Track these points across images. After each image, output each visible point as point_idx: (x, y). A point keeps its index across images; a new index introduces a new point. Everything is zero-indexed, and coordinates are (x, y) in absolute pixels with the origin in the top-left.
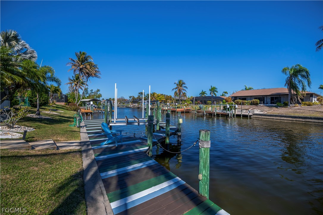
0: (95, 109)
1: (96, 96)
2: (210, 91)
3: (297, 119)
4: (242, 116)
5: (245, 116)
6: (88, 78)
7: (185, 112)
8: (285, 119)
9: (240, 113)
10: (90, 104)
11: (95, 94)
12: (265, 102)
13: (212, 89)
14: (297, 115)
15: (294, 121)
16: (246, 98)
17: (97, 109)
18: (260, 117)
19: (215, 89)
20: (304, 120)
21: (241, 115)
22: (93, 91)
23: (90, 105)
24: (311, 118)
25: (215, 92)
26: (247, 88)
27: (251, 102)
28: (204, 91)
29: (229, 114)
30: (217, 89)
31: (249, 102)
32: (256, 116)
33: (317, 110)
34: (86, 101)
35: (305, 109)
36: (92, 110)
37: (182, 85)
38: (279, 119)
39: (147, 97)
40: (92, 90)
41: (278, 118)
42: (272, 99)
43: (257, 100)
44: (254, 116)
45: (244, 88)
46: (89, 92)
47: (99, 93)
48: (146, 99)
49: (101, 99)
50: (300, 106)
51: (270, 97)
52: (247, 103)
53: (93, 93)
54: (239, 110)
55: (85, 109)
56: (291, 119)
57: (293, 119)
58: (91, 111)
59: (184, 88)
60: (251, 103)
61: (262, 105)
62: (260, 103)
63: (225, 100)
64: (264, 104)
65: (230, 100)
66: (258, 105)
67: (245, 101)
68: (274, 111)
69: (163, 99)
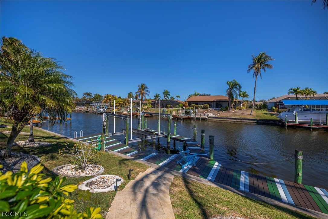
2: (164, 94)
3: (237, 120)
4: (201, 119)
5: (203, 119)
8: (230, 120)
9: (200, 116)
12: (212, 106)
13: (165, 92)
14: (237, 117)
15: (235, 122)
16: (198, 103)
18: (213, 119)
24: (245, 119)
25: (168, 96)
27: (203, 106)
29: (193, 118)
30: (169, 93)
31: (202, 106)
32: (210, 119)
33: (246, 113)
35: (240, 112)
37: (144, 89)
41: (225, 120)
42: (217, 104)
43: (207, 105)
50: (236, 110)
51: (215, 103)
52: (200, 107)
54: (197, 114)
56: (233, 120)
59: (147, 93)
61: (211, 109)
62: (210, 108)
63: (183, 104)
64: (212, 108)
65: (187, 104)
66: (209, 109)
67: (198, 106)
68: (221, 114)
69: (121, 102)
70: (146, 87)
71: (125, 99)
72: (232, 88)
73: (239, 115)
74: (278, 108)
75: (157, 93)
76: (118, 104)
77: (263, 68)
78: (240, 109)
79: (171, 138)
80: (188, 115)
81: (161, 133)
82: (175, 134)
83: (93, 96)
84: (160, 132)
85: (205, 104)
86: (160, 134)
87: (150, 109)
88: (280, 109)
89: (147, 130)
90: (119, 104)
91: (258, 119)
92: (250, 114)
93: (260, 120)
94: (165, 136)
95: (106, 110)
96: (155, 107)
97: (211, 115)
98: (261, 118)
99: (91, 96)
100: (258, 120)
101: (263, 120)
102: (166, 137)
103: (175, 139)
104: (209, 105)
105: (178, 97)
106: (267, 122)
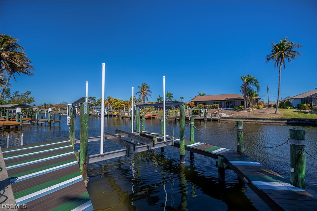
0: (25, 119)
1: (25, 101)
3: (259, 121)
4: (213, 120)
5: (215, 120)
6: (12, 73)
7: (152, 118)
8: (249, 121)
9: (211, 117)
10: (15, 111)
11: (22, 97)
12: (223, 106)
13: (168, 95)
15: (257, 123)
16: (205, 103)
17: (27, 119)
18: (228, 120)
19: (171, 95)
20: (264, 121)
21: (211, 119)
22: (19, 94)
23: (15, 114)
24: (270, 119)
25: (171, 98)
26: (202, 94)
28: (160, 97)
29: (204, 118)
30: (172, 95)
31: (211, 106)
32: (224, 120)
33: (268, 112)
34: (6, 108)
35: (259, 111)
36: (19, 121)
37: (146, 88)
38: (245, 121)
39: (98, 102)
40: (18, 92)
42: (228, 103)
43: (217, 104)
44: (222, 120)
45: (198, 94)
46: (12, 95)
47: (29, 96)
48: (98, 104)
49: (32, 104)
50: (253, 109)
51: (225, 102)
52: (209, 107)
53: (19, 96)
55: (5, 120)
56: (254, 121)
57: (256, 121)
58: (16, 122)
59: (149, 93)
60: (212, 107)
61: (221, 109)
62: (220, 107)
63: (188, 105)
64: (223, 108)
65: (193, 105)
66: (219, 109)
67: (206, 105)
68: (236, 114)
69: (122, 104)
70: (148, 87)
71: (127, 101)
72: (247, 83)
73: (261, 115)
74: (311, 105)
75: (160, 96)
76: (119, 106)
77: (287, 56)
78: (258, 108)
79: (186, 148)
80: (197, 116)
81: (167, 138)
82: (193, 139)
83: (97, 101)
84: (165, 136)
85: (214, 103)
86: (165, 140)
87: (152, 111)
88: (314, 105)
89: (143, 133)
90: (121, 106)
91: (289, 118)
92: (275, 113)
93: (292, 120)
94: (175, 143)
95: (106, 112)
96: (158, 109)
97: (223, 115)
98: (293, 118)
99: (94, 100)
100: (288, 120)
101: (295, 120)
102: (177, 145)
103: (192, 151)
104: (219, 105)
105: (182, 98)
106: (301, 122)
